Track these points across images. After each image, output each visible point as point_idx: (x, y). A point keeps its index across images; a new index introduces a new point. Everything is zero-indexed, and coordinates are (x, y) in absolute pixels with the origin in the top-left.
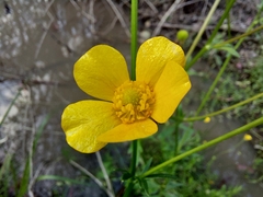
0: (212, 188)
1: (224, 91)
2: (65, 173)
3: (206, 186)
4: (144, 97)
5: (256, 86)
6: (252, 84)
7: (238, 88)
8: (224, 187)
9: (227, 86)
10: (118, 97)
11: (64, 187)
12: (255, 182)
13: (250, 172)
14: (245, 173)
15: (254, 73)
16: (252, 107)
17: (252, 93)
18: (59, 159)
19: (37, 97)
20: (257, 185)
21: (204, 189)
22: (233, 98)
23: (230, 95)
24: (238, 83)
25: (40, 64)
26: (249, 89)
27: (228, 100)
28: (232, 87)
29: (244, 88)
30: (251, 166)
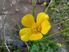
0: (50, 40)
1: (54, 16)
2: (13, 37)
3: (49, 40)
4: (39, 27)
5: (62, 15)
6: (61, 14)
7: (57, 15)
8: (53, 40)
9: (55, 15)
10: (33, 27)
11: (14, 41)
12: (60, 38)
13: (59, 36)
14: (58, 36)
15: (61, 11)
16: (60, 20)
17: (61, 17)
18: (12, 34)
19: (4, 18)
20: (60, 39)
21: (48, 41)
22: (56, 18)
23: (55, 17)
24: (58, 14)
25: (4, 8)
26: (60, 15)
27: (55, 18)
28: (56, 15)
29: (59, 15)
30: (59, 35)
